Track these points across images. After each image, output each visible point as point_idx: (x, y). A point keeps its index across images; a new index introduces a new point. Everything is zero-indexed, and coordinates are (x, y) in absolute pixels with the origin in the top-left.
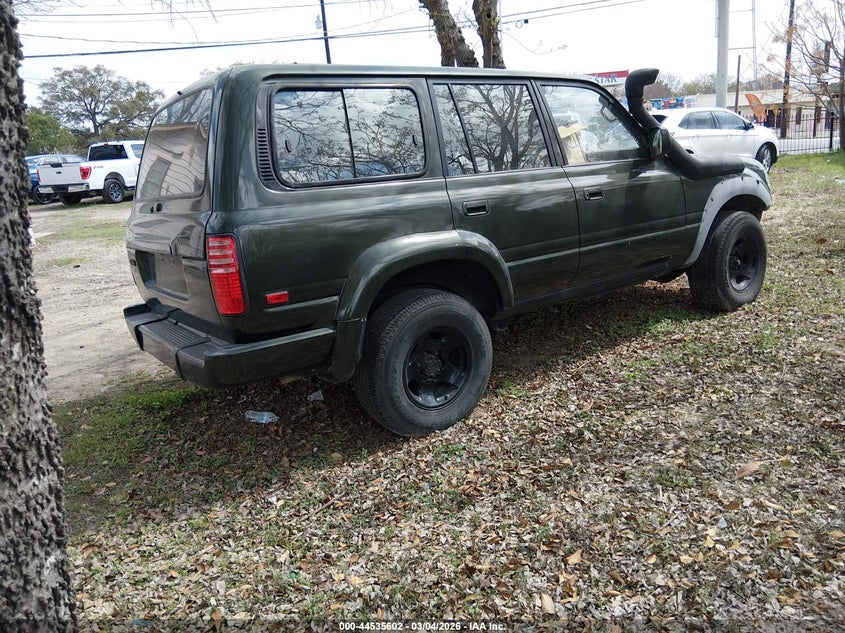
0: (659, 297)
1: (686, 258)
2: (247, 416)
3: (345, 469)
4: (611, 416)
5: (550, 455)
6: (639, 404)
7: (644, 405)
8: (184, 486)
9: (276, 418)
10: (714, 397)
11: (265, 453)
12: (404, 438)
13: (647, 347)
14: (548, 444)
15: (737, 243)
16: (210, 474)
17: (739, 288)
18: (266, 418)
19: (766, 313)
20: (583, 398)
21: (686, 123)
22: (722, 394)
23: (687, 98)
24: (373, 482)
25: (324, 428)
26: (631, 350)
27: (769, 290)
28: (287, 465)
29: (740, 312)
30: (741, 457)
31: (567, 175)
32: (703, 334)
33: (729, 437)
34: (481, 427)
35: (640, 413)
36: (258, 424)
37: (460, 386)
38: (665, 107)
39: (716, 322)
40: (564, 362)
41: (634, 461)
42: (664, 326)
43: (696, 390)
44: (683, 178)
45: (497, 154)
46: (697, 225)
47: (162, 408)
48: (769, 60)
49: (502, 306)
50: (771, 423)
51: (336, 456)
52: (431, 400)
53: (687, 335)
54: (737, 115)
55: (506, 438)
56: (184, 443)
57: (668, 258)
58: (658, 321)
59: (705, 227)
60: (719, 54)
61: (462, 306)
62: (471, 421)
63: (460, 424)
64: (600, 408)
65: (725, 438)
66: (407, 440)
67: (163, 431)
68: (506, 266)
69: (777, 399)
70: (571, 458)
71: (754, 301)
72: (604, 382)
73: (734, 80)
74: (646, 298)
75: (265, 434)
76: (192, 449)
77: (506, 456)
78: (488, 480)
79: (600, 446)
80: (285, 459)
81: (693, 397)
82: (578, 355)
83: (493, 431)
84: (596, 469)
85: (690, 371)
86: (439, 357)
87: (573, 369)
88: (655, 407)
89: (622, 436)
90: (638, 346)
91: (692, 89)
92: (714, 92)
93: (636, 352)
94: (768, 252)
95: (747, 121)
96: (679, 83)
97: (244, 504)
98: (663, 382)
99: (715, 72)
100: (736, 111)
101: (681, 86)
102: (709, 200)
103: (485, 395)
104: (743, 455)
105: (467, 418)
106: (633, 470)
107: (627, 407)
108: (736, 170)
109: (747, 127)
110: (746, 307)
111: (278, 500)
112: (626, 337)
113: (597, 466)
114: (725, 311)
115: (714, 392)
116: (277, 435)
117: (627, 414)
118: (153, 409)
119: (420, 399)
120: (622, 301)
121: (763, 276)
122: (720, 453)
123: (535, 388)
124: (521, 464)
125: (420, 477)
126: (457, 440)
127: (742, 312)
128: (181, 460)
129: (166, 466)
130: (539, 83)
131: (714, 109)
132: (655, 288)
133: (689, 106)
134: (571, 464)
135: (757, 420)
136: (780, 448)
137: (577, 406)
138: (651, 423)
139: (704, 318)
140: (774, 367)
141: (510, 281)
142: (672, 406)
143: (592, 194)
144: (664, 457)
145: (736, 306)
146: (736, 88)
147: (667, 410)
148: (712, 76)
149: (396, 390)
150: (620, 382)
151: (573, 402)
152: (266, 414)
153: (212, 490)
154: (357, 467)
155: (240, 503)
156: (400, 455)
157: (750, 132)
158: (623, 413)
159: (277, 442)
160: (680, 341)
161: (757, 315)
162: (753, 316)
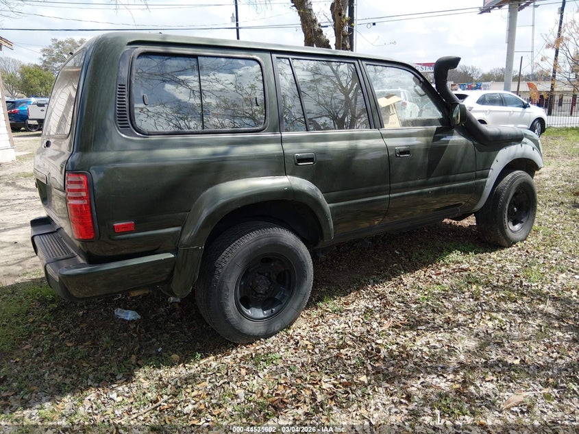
0: (453, 231)
1: (475, 205)
2: (116, 313)
3: (180, 370)
4: (405, 336)
5: (350, 370)
6: (429, 326)
7: (433, 327)
8: (46, 375)
9: (139, 317)
10: (490, 324)
11: (120, 349)
12: (234, 344)
13: (439, 274)
14: (350, 359)
15: (515, 195)
16: (70, 366)
17: (514, 230)
18: (130, 315)
19: (534, 250)
20: (385, 317)
21: (482, 101)
22: (497, 322)
23: (483, 83)
24: (199, 386)
25: (173, 329)
26: (427, 274)
27: (537, 231)
28: (134, 362)
29: (514, 248)
30: (509, 387)
31: (382, 136)
32: (485, 265)
33: (501, 365)
34: (298, 338)
35: (429, 334)
36: (123, 320)
37: (284, 302)
38: (468, 89)
39: (495, 256)
40: (374, 281)
41: (419, 382)
42: (455, 256)
43: (476, 316)
44: (475, 143)
45: (340, 116)
46: (484, 180)
47: (53, 301)
48: (542, 60)
49: (323, 238)
50: (536, 353)
51: (175, 357)
52: (259, 313)
53: (472, 265)
54: (518, 97)
55: (317, 350)
56: (60, 333)
57: (461, 204)
58: (450, 252)
59: (490, 181)
60: (508, 55)
61: (289, 238)
62: (292, 331)
63: (282, 333)
64: (397, 327)
65: (497, 365)
66: (235, 346)
67: (47, 321)
68: (328, 206)
69: (541, 331)
70: (367, 375)
71: (525, 239)
72: (403, 302)
73: (517, 74)
74: (443, 232)
75: (126, 330)
76: (63, 339)
77: (313, 369)
78: (294, 393)
79: (393, 365)
80: (134, 357)
81: (473, 323)
82: (386, 276)
83: (308, 343)
84: (386, 388)
85: (473, 298)
86: (269, 278)
87: (380, 289)
88: (442, 330)
89: (412, 356)
90: (433, 272)
91: (488, 78)
92: (503, 80)
93: (431, 277)
94: (538, 200)
95: (526, 102)
96: (478, 73)
97: (88, 398)
98: (450, 306)
99: (505, 67)
100: (517, 94)
101: (480, 75)
102: (495, 161)
103: (307, 308)
104: (511, 384)
105: (289, 328)
106: (418, 392)
107: (419, 328)
108: (517, 139)
109: (525, 106)
110: (519, 244)
111: (118, 396)
112: (424, 263)
113: (387, 385)
114: (502, 247)
115: (490, 320)
116: (135, 332)
117: (418, 335)
118: (46, 300)
119: (249, 312)
120: (425, 232)
121: (533, 220)
122: (492, 381)
123: (347, 304)
124: (325, 378)
125: (238, 384)
126: (277, 349)
127: (516, 249)
128: (51, 351)
129: (39, 355)
130: (364, 63)
131: (503, 92)
132: (451, 223)
133: (485, 89)
134: (366, 382)
135: (524, 350)
136: (543, 380)
137: (379, 323)
138: (437, 345)
139: (486, 252)
140: (540, 300)
141: (330, 218)
142: (455, 329)
143: (402, 153)
144: (445, 380)
145: (511, 243)
146: (518, 79)
147: (451, 333)
148: (502, 70)
149: (228, 305)
150: (415, 303)
151: (376, 319)
152: (130, 312)
153: (68, 381)
154: (190, 369)
155: (86, 396)
156: (228, 360)
157: (527, 109)
158: (415, 333)
159: (133, 338)
160: (466, 270)
161: (527, 252)
162: (524, 253)
